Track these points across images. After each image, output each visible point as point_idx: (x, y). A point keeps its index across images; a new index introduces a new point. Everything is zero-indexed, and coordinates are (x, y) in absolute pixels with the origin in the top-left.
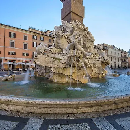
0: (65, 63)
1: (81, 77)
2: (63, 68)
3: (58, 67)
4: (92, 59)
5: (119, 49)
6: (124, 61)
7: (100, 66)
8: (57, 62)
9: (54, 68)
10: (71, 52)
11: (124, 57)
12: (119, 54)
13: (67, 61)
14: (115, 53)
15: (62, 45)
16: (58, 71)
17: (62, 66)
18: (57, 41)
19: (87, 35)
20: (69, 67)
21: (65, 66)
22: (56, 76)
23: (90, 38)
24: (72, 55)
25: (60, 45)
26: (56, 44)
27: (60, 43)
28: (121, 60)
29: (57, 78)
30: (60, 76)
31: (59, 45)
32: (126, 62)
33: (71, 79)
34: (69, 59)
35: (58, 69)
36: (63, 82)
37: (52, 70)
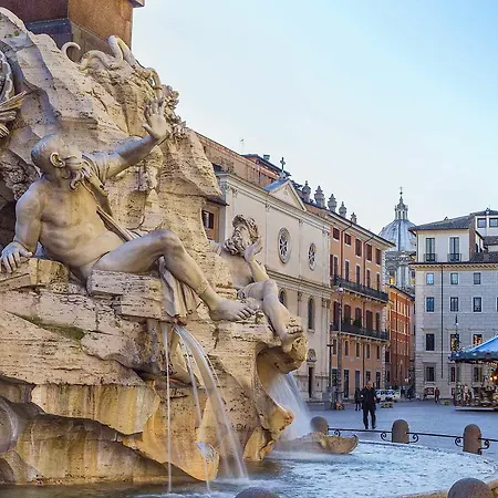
0: (113, 358)
1: (181, 446)
2: (104, 386)
3: (72, 378)
4: (198, 321)
5: (312, 197)
6: (357, 323)
7: (249, 379)
8: (64, 352)
9: (49, 385)
10: (151, 294)
11: (358, 287)
12: (312, 249)
13: (128, 347)
14: (284, 237)
15: (77, 239)
16: (71, 408)
17: (93, 372)
18: (43, 206)
19: (173, 149)
20: (134, 379)
21: (114, 376)
22: (38, 442)
23: (187, 173)
24: (157, 312)
25: (65, 237)
26: (36, 223)
27: (65, 226)
28: (329, 314)
29: (45, 453)
30: (58, 442)
31: (58, 232)
32: (369, 332)
33: (128, 460)
34: (135, 335)
35: (74, 394)
36: (78, 481)
37: (38, 397)
